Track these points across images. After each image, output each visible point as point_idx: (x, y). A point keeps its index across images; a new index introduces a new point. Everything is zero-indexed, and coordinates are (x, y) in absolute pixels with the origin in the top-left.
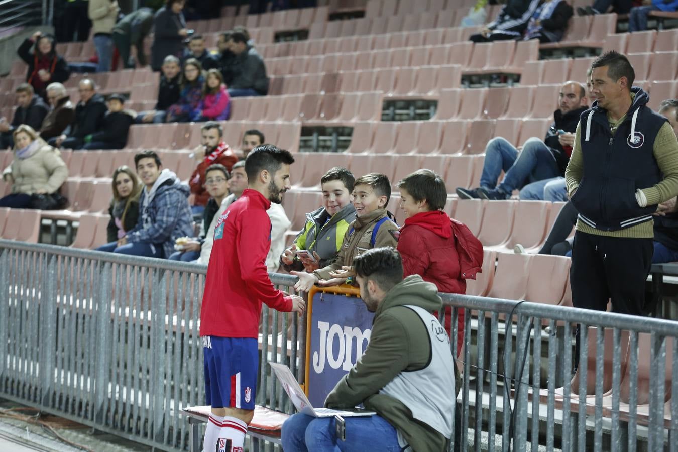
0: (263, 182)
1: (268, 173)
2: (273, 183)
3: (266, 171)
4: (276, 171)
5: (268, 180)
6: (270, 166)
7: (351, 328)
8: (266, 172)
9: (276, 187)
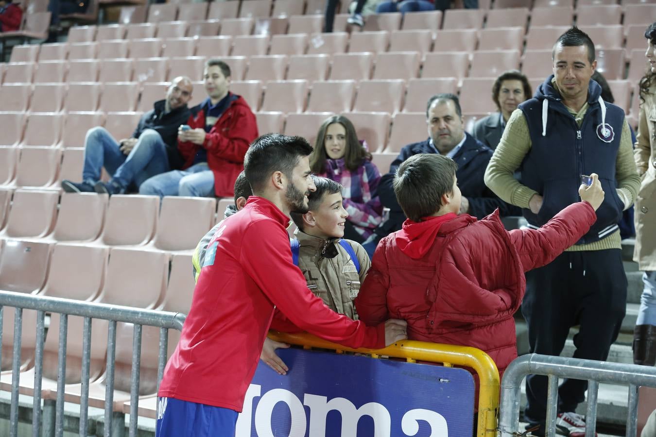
0: (278, 188)
1: (282, 175)
2: (292, 187)
3: (279, 172)
4: (292, 170)
5: (284, 185)
6: (283, 165)
7: (326, 398)
8: (279, 174)
9: (297, 192)
